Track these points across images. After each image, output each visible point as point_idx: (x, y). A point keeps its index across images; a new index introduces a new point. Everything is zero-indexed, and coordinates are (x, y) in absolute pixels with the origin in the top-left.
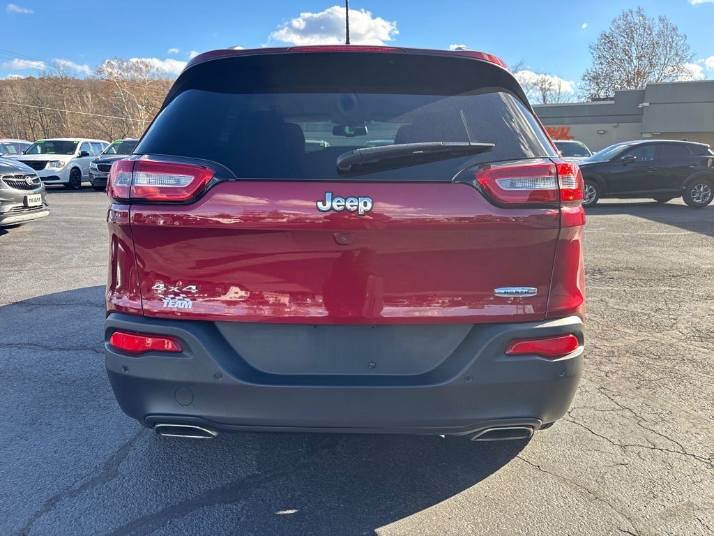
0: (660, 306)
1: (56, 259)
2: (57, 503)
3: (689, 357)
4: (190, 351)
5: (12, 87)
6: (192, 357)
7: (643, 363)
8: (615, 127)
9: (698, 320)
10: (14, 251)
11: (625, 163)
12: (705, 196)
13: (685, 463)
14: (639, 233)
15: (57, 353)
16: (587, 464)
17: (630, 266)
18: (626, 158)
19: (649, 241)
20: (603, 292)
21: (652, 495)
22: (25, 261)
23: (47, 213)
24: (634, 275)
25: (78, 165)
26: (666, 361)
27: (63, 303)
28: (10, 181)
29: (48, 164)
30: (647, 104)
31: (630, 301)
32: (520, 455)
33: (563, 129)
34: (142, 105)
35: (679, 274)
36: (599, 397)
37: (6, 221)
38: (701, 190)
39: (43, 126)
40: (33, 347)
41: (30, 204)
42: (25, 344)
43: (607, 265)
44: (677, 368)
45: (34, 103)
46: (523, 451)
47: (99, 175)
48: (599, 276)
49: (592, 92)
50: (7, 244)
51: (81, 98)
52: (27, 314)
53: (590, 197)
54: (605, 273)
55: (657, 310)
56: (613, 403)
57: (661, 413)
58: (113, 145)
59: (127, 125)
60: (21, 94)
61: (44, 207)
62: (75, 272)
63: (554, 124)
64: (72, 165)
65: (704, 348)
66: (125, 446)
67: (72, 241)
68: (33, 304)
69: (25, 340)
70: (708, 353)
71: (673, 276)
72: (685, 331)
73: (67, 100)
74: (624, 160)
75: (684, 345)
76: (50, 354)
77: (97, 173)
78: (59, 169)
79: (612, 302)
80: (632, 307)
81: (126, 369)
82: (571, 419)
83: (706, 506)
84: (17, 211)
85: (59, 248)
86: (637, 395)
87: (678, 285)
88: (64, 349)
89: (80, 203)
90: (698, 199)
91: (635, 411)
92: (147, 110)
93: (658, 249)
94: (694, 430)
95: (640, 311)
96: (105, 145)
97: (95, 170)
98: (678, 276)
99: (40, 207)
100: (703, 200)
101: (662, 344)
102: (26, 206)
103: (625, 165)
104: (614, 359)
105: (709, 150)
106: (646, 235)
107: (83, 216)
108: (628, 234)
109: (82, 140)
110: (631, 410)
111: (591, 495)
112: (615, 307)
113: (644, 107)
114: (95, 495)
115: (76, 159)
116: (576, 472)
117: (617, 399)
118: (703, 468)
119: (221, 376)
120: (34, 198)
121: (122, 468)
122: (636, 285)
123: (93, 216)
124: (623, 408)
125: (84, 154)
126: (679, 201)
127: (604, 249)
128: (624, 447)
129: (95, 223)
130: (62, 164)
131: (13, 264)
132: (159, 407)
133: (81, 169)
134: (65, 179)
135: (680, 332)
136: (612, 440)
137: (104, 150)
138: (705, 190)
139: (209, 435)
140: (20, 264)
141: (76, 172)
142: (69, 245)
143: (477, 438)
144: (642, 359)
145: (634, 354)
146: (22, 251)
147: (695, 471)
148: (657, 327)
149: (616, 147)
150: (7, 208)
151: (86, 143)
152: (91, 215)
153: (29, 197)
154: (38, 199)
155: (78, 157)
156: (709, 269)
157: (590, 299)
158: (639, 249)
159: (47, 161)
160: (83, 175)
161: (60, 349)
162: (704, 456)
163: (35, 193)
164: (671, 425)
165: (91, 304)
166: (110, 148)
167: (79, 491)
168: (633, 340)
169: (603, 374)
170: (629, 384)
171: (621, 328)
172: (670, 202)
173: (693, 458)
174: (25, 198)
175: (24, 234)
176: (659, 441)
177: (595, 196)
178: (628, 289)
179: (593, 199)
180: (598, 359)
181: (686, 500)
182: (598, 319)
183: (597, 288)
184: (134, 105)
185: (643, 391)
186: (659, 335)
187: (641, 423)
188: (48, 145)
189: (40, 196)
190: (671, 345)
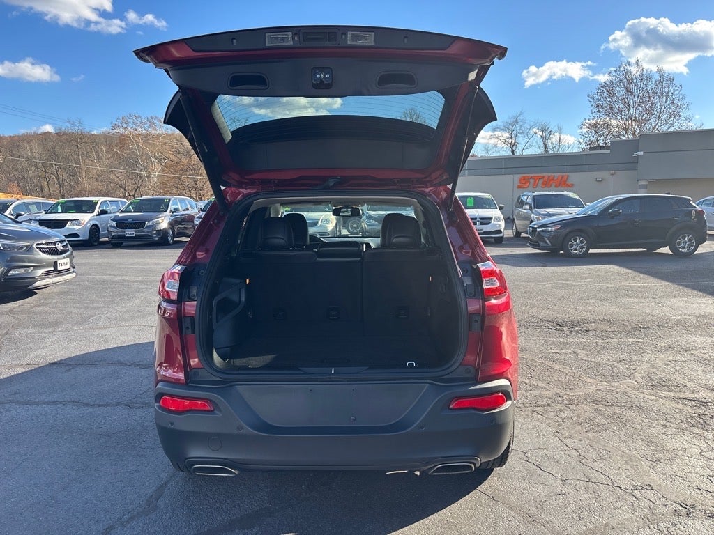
0: (624, 357)
1: (85, 321)
2: (112, 532)
3: (637, 404)
4: (220, 410)
5: (29, 142)
6: (221, 415)
7: (596, 410)
8: (612, 174)
9: (654, 370)
10: (46, 313)
11: (612, 216)
12: (690, 246)
13: (611, 493)
14: (623, 284)
15: (96, 408)
16: (532, 494)
17: (607, 318)
18: (614, 212)
19: (630, 292)
20: (577, 344)
21: (578, 518)
22: (57, 323)
23: (74, 274)
24: (608, 327)
25: (97, 223)
26: (617, 408)
27: (97, 363)
28: (42, 248)
29: (69, 223)
30: (642, 153)
31: (598, 353)
32: (479, 488)
33: (563, 177)
34: (156, 158)
35: (649, 325)
36: (553, 440)
37: (37, 284)
38: (686, 239)
39: (58, 180)
40: (75, 403)
41: (59, 268)
42: (69, 402)
43: (587, 318)
44: (624, 414)
45: (51, 158)
46: (482, 485)
47: (117, 232)
48: (577, 328)
49: (592, 139)
50: (39, 306)
51: (97, 151)
52: (66, 374)
53: (582, 248)
54: (582, 326)
55: (620, 361)
56: (563, 444)
57: (601, 453)
58: (131, 204)
59: (140, 177)
60: (37, 150)
61: (72, 270)
62: (103, 332)
63: (553, 173)
64: (92, 223)
65: (653, 396)
66: (161, 486)
67: (97, 302)
68: (70, 365)
69: (68, 398)
70: (655, 401)
71: (644, 328)
72: (640, 380)
73: (83, 153)
74: (611, 213)
75: (636, 393)
76: (91, 410)
77: (115, 230)
78: (78, 227)
79: (582, 354)
80: (599, 359)
81: (172, 424)
82: (526, 459)
83: (619, 526)
84: (47, 275)
85: (86, 308)
86: (584, 437)
87: (646, 337)
88: (102, 405)
89: (99, 261)
90: (684, 248)
91: (580, 451)
92: (160, 162)
93: (636, 300)
94: (624, 467)
95: (605, 362)
96: (123, 203)
97: (114, 227)
98: (648, 327)
99: (68, 269)
100: (688, 250)
101: (617, 393)
102: (55, 270)
103: (612, 218)
104: (572, 407)
105: (691, 202)
106: (628, 286)
107: (105, 274)
108: (612, 285)
109: (101, 199)
110: (576, 451)
111: (531, 519)
112: (584, 358)
113: (638, 156)
114: (141, 524)
115: (95, 217)
116: (522, 501)
117: (568, 441)
118: (625, 496)
119: (242, 428)
120: (63, 263)
121: (160, 503)
122: (607, 337)
123: (114, 275)
124: (570, 448)
125: (103, 212)
126: (666, 250)
127: (587, 301)
128: (564, 480)
129: (117, 282)
130: (82, 222)
131: (47, 326)
132: (196, 452)
133: (100, 227)
134: (84, 236)
135: (636, 381)
136: (556, 475)
137: (122, 208)
138: (690, 240)
139: (231, 473)
140: (53, 325)
141: (95, 229)
142: (95, 305)
143: (433, 472)
144: (596, 406)
145: (591, 402)
146: (53, 313)
147: (618, 499)
148: (616, 377)
149: (603, 200)
150: (40, 272)
151: (105, 202)
152: (112, 273)
153: (59, 262)
154: (67, 263)
155: (97, 215)
156: (678, 321)
157: (564, 351)
158: (619, 300)
159: (68, 220)
160: (101, 232)
161: (99, 406)
162: (628, 488)
163: (64, 258)
164: (607, 463)
165: (121, 363)
166: (128, 206)
167: (128, 522)
168: (593, 389)
169: (560, 420)
170: (580, 428)
171: (584, 378)
172: (658, 251)
173: (618, 489)
174: (56, 262)
175: (52, 295)
176: (595, 476)
177: (586, 247)
178: (600, 341)
179: (584, 250)
180: (559, 406)
181: (605, 522)
182: (567, 370)
183: (572, 340)
184: (148, 158)
185: (591, 435)
186: (616, 384)
187: (583, 461)
188: (68, 204)
189: (68, 260)
190: (625, 393)
